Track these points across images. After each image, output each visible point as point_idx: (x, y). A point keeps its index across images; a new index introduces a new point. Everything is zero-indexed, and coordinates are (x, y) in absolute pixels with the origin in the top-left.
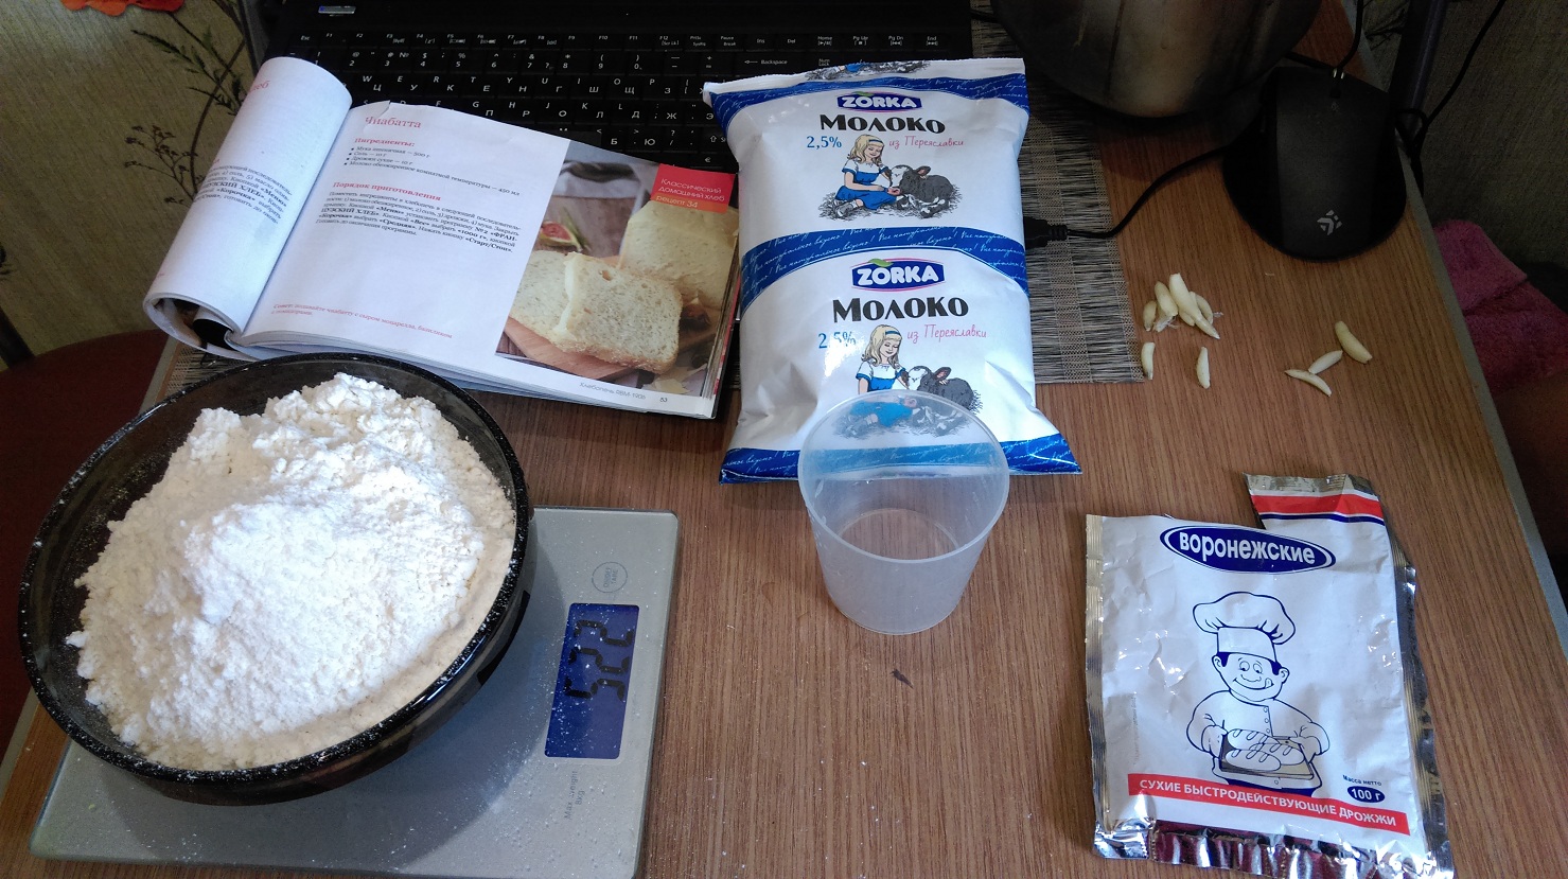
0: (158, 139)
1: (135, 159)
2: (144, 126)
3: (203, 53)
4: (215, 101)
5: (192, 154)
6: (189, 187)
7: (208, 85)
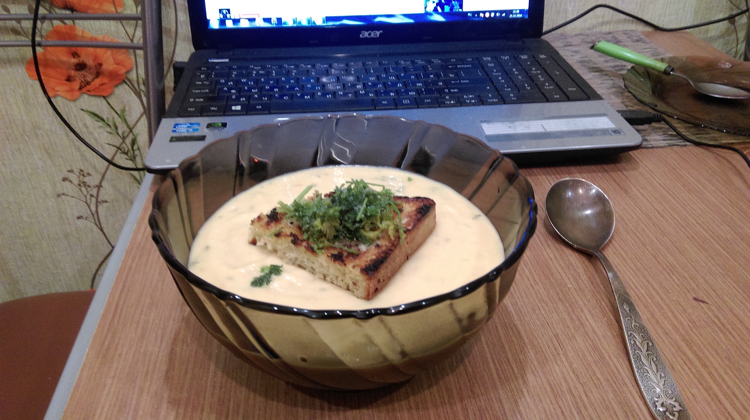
0: (81, 178)
1: (65, 191)
2: (75, 169)
3: (118, 121)
4: (120, 151)
5: (99, 186)
6: (93, 208)
7: (117, 141)
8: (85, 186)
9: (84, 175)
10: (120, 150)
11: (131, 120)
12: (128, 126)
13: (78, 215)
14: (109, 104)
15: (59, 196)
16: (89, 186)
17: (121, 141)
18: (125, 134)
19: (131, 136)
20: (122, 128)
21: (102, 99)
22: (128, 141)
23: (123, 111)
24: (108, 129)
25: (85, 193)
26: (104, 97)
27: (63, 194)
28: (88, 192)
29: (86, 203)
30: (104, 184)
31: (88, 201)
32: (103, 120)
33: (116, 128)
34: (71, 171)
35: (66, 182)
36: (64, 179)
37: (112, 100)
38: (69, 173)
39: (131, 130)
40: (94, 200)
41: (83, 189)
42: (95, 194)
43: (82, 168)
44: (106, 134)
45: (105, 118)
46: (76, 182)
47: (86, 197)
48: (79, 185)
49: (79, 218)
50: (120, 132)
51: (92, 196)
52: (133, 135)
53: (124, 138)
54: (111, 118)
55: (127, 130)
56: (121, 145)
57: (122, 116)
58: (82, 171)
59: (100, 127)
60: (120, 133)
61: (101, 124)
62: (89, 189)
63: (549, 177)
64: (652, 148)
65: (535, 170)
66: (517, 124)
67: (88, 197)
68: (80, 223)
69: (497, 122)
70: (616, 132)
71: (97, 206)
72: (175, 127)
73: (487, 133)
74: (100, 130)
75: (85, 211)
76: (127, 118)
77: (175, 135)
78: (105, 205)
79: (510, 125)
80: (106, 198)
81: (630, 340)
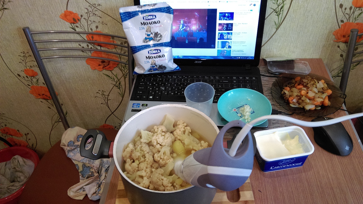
0: (103, 92)
1: (97, 96)
2: (101, 90)
3: (115, 77)
6: (106, 101)
7: (114, 83)
8: (104, 95)
12: (118, 79)
13: (101, 103)
14: (112, 72)
15: (95, 97)
17: (116, 83)
18: (117, 81)
19: (119, 82)
21: (110, 71)
23: (117, 75)
24: (112, 80)
25: (104, 97)
26: (111, 71)
30: (109, 95)
31: (105, 99)
32: (110, 77)
33: (114, 79)
34: (99, 91)
36: (97, 93)
37: (113, 72)
42: (107, 98)
43: (103, 90)
46: (101, 94)
54: (112, 77)
57: (116, 76)
60: (115, 81)
68: (102, 105)
72: (133, 105)
74: (109, 80)
75: (104, 102)
76: (118, 77)
77: (133, 108)
78: (110, 100)
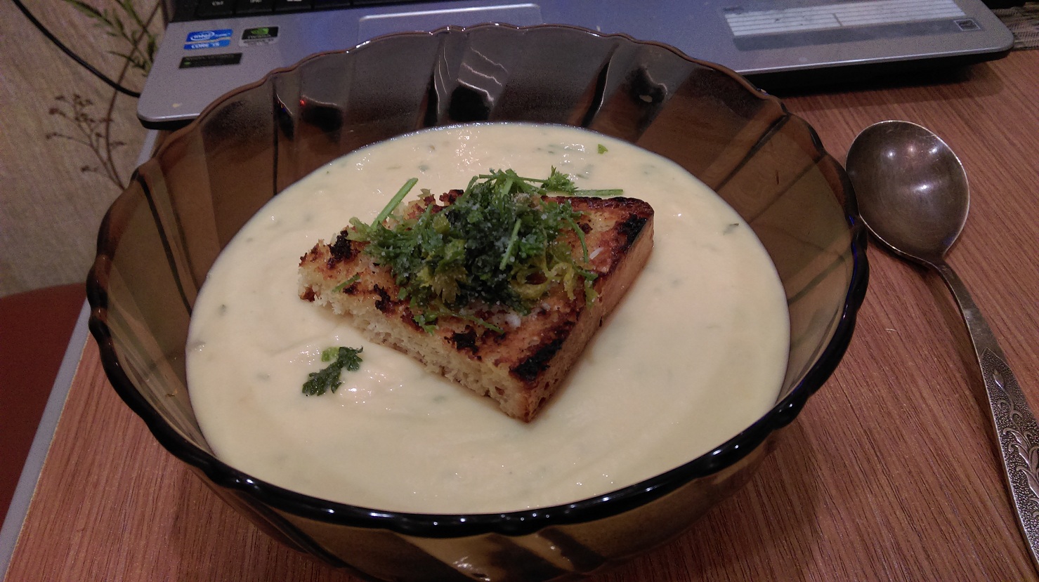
2: (65, 94)
4: (131, 64)
5: (108, 120)
6: (104, 154)
7: (127, 48)
8: (86, 120)
9: (81, 104)
10: (133, 61)
11: (144, 13)
12: (139, 22)
13: (81, 164)
15: (48, 137)
16: (92, 121)
17: (131, 47)
18: (137, 36)
19: (145, 40)
20: (130, 26)
22: (143, 46)
24: (109, 29)
25: (88, 131)
27: (55, 134)
28: (92, 130)
29: (91, 145)
30: (115, 115)
31: (95, 144)
32: (97, 13)
33: (121, 26)
34: (61, 98)
35: (57, 115)
36: (53, 111)
38: (59, 102)
39: (145, 29)
40: (102, 141)
41: (84, 125)
42: (103, 133)
43: (78, 92)
44: (105, 36)
45: (101, 10)
46: (71, 114)
47: (89, 137)
48: (77, 119)
49: (84, 169)
50: (128, 31)
51: (98, 135)
52: (150, 36)
53: (136, 43)
54: (110, 12)
55: (136, 27)
56: (133, 52)
58: (77, 97)
59: (96, 26)
60: (129, 34)
61: (95, 20)
62: (93, 125)
63: (845, 112)
64: (1024, 49)
65: (819, 98)
66: (790, 12)
67: (94, 137)
68: (86, 176)
69: (754, 10)
70: (966, 24)
71: (109, 152)
72: (189, 40)
73: (736, 34)
74: (97, 31)
75: (88, 157)
76: (136, 8)
77: (189, 54)
78: (120, 148)
79: (778, 16)
80: (121, 138)
81: (1006, 445)
